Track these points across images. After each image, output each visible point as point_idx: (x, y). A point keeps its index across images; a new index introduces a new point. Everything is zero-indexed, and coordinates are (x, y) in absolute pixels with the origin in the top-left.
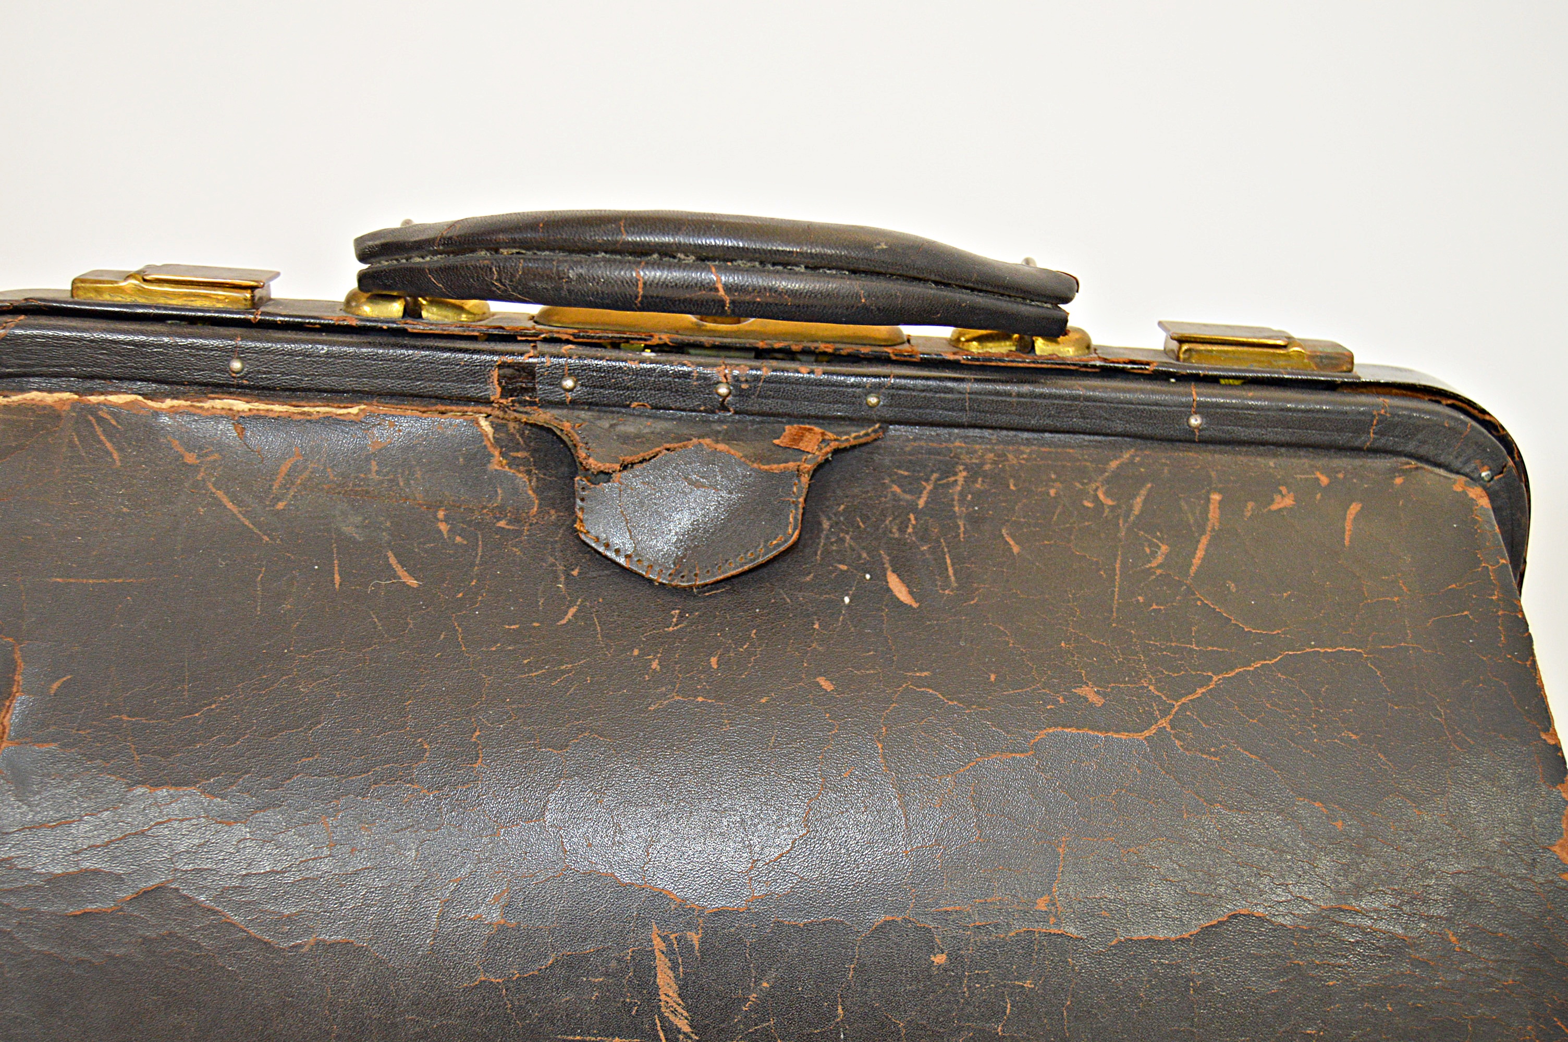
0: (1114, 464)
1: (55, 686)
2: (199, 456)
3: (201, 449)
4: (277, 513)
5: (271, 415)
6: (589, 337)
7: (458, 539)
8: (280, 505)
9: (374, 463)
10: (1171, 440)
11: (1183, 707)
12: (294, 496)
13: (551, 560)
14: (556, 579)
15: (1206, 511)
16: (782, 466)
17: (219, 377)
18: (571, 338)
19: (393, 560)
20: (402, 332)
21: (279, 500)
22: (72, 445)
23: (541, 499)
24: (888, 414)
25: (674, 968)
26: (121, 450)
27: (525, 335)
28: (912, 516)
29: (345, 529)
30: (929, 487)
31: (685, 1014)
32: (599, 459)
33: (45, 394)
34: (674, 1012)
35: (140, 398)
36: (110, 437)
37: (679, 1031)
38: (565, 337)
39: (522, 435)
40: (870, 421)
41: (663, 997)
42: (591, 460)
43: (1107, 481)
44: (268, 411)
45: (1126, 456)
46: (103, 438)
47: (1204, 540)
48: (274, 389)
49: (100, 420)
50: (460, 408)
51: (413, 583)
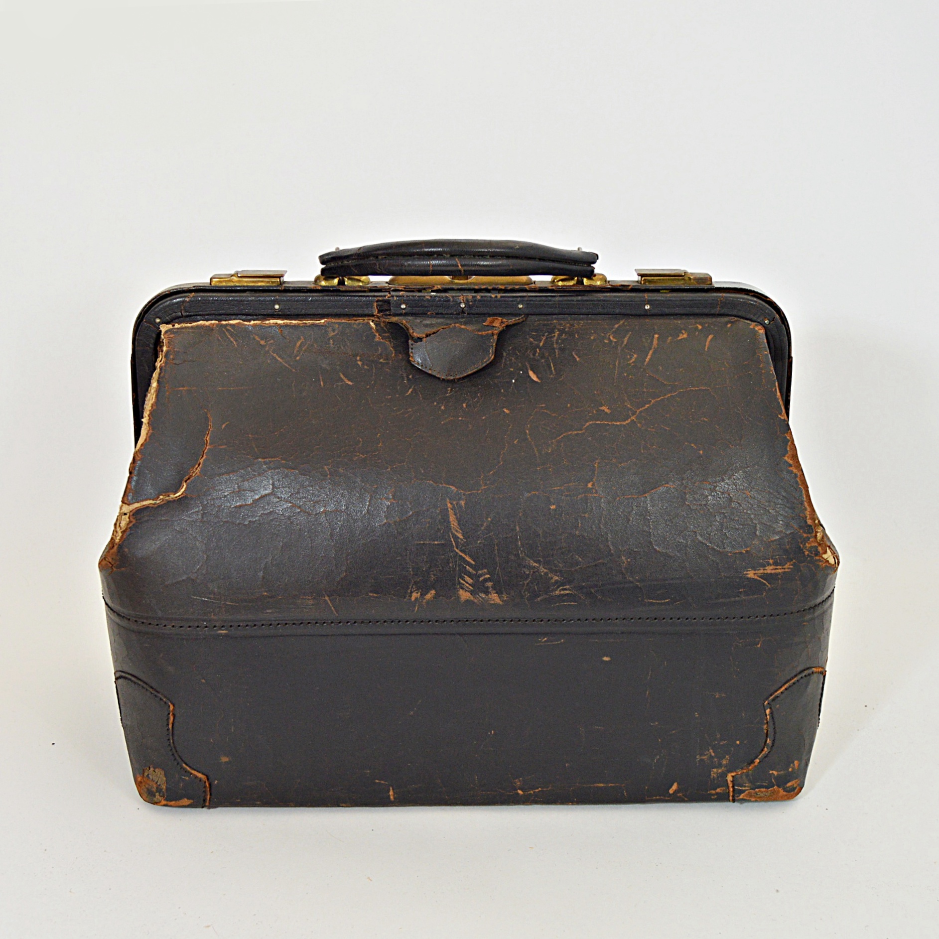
0: (616, 326)
1: (224, 426)
2: (265, 342)
3: (266, 339)
4: (296, 361)
5: (292, 324)
6: (410, 288)
7: (366, 367)
8: (298, 358)
9: (331, 341)
10: (639, 316)
11: (641, 412)
12: (303, 355)
13: (401, 373)
14: (403, 380)
15: (652, 342)
16: (486, 332)
17: (270, 312)
18: (403, 289)
19: (342, 376)
20: (339, 291)
21: (297, 356)
22: (219, 340)
23: (395, 351)
24: (527, 311)
25: (455, 514)
26: (236, 341)
27: (386, 289)
28: (538, 350)
29: (323, 366)
30: (544, 338)
31: (460, 531)
32: (417, 333)
33: (205, 322)
34: (457, 531)
35: (241, 321)
36: (231, 335)
37: (458, 538)
38: (400, 289)
39: (386, 327)
40: (520, 315)
41: (452, 525)
42: (414, 334)
43: (613, 333)
44: (290, 323)
45: (622, 322)
46: (229, 337)
47: (651, 352)
48: (291, 315)
49: (228, 330)
50: (362, 318)
51: (350, 383)
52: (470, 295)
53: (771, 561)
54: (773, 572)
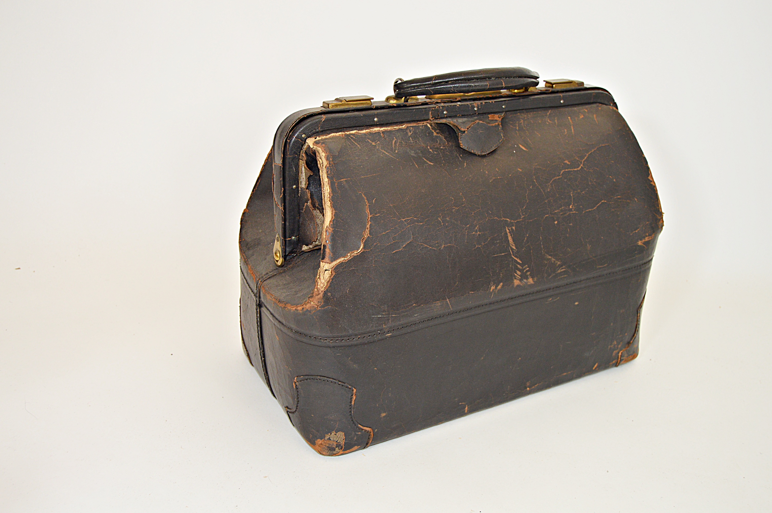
0: (548, 114)
1: (374, 201)
2: (375, 143)
3: (375, 141)
4: (397, 153)
5: (388, 130)
6: (443, 101)
7: (435, 153)
8: (396, 151)
9: (411, 138)
10: (557, 107)
11: (584, 161)
12: (398, 149)
13: (455, 154)
14: (458, 158)
15: (569, 121)
16: (494, 124)
17: (372, 123)
18: (440, 102)
19: (425, 160)
20: (405, 106)
21: (396, 150)
22: (349, 145)
23: (447, 140)
24: (507, 110)
25: (511, 235)
26: (359, 144)
27: (431, 102)
28: (517, 132)
29: (412, 154)
30: (517, 125)
31: (514, 245)
32: (463, 128)
33: (335, 134)
34: (512, 245)
35: (357, 131)
36: (355, 141)
37: (514, 249)
38: (439, 102)
39: (436, 126)
40: (502, 112)
41: (510, 242)
42: (462, 129)
43: (549, 117)
44: (387, 129)
45: (550, 111)
46: (354, 142)
47: (572, 127)
48: (384, 124)
49: (352, 138)
50: (422, 122)
51: (432, 164)
52: (479, 102)
53: (647, 234)
54: (648, 240)
